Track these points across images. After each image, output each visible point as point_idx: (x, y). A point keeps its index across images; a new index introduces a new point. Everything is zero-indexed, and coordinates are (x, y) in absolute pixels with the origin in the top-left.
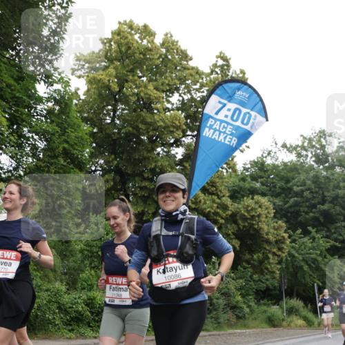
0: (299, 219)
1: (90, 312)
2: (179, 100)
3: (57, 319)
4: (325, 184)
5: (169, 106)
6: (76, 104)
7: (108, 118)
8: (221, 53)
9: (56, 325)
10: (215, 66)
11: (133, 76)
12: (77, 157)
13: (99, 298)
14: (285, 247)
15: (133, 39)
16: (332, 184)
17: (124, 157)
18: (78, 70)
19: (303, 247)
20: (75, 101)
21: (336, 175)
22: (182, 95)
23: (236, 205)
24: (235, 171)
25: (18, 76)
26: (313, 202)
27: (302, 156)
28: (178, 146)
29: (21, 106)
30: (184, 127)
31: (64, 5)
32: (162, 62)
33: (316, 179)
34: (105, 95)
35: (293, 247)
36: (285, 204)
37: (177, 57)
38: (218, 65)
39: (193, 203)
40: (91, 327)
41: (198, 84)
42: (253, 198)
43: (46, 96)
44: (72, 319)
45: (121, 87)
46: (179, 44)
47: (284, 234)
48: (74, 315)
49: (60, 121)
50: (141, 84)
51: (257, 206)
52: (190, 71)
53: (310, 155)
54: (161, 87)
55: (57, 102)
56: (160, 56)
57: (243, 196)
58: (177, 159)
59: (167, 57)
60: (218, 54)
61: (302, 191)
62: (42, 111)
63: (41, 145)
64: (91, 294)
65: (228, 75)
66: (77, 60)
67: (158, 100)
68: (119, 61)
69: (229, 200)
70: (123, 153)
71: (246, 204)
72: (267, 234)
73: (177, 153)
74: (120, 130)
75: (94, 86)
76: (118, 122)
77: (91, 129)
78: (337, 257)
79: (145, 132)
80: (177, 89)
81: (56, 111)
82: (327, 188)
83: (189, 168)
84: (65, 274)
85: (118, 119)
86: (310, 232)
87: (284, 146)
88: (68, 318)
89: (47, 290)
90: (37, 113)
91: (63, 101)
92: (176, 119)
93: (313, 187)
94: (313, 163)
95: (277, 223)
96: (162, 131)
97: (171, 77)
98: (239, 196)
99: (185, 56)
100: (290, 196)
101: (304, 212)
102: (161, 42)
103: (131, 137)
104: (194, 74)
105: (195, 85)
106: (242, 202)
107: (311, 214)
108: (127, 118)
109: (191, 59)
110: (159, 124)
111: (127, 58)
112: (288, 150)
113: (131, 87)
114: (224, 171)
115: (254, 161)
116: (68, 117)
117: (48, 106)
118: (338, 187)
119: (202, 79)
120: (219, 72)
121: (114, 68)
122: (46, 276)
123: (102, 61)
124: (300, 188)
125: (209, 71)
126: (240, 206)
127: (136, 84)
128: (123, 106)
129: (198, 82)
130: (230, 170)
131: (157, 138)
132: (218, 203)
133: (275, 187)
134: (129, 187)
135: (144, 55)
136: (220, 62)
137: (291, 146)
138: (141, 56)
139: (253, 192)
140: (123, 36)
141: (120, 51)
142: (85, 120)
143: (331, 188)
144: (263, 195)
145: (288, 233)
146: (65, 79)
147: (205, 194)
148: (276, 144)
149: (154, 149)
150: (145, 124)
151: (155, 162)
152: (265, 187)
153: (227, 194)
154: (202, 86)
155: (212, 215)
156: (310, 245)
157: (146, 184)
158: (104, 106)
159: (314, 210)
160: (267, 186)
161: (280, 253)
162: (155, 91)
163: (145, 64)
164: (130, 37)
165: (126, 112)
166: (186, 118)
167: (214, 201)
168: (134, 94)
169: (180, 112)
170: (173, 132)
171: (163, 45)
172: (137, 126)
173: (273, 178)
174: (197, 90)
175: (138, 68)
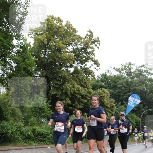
0: (120, 98)
1: (34, 135)
2: (72, 49)
3: (20, 137)
4: (130, 84)
5: (68, 51)
6: (29, 49)
7: (42, 55)
8: (89, 30)
9: (19, 140)
10: (87, 35)
11: (53, 38)
12: (29, 71)
13: (37, 129)
14: (114, 110)
15: (54, 23)
16: (133, 84)
17: (49, 71)
18: (30, 34)
19: (121, 109)
20: (29, 48)
21: (135, 81)
22: (73, 46)
23: (95, 92)
24: (94, 78)
25: (5, 36)
26: (126, 91)
27: (122, 73)
28: (71, 67)
29: (6, 49)
30: (74, 60)
31: (25, 8)
32: (65, 33)
33: (127, 82)
34: (41, 45)
35: (117, 110)
36: (114, 92)
37: (71, 31)
38: (88, 34)
39: (77, 91)
40: (34, 141)
41: (80, 42)
42: (101, 89)
43: (17, 45)
44: (26, 138)
45: (48, 42)
46: (72, 25)
47: (114, 104)
48: (27, 136)
49: (23, 55)
50: (57, 41)
51: (103, 93)
52: (77, 37)
53: (125, 72)
54: (65, 43)
55: (21, 47)
56: (65, 30)
57: (97, 89)
58: (71, 73)
59: (68, 31)
60: (88, 30)
61: (121, 87)
62: (15, 51)
63: (14, 65)
64: (34, 127)
65: (92, 39)
66: (30, 31)
67: (64, 48)
68: (48, 31)
69: (92, 90)
70: (48, 69)
71: (99, 91)
72: (107, 104)
73: (71, 70)
74: (47, 60)
75: (37, 41)
76: (47, 57)
77: (35, 59)
78: (135, 114)
79: (58, 61)
80: (71, 44)
81: (21, 51)
82: (131, 86)
83: (75, 76)
84: (24, 119)
85: (47, 55)
86: (124, 104)
87: (114, 68)
88: (24, 137)
89: (16, 126)
90: (13, 52)
91: (24, 47)
92: (71, 56)
93: (126, 85)
94: (126, 76)
95: (111, 99)
96: (65, 61)
97: (69, 39)
98: (96, 88)
99: (75, 31)
100: (116, 89)
101: (122, 95)
102: (65, 25)
103: (52, 63)
104: (78, 38)
105: (79, 42)
106: (97, 91)
107: (125, 96)
108: (51, 55)
109: (77, 32)
110: (64, 58)
111: (51, 30)
112: (116, 70)
113: (52, 43)
114: (90, 78)
115: (102, 74)
116: (26, 54)
117: (17, 49)
118: (135, 86)
119: (82, 40)
120: (88, 38)
121: (46, 34)
122: (15, 119)
123: (41, 31)
124: (120, 86)
125: (85, 37)
126: (96, 93)
127: (54, 41)
128: (49, 50)
129: (80, 41)
130: (92, 78)
131: (63, 64)
132: (87, 91)
133: (111, 85)
134: (51, 84)
135: (58, 29)
136: (89, 34)
137: (117, 69)
138: (57, 30)
139: (101, 87)
140: (49, 21)
141: (48, 27)
142: (33, 55)
143: (133, 86)
144: (106, 88)
145: (115, 104)
146: (25, 38)
147: (82, 87)
148: (111, 68)
149: (61, 68)
150: (58, 58)
151: (62, 73)
152: (106, 85)
153: (91, 88)
154: (82, 43)
155: (85, 96)
156: (124, 109)
157: (58, 82)
158: (41, 50)
159: (126, 95)
160: (107, 85)
161: (112, 112)
162: (62, 44)
163: (58, 33)
164: (52, 22)
165: (50, 52)
166: (75, 56)
167: (85, 90)
168: (53, 45)
169: (72, 53)
170: (69, 61)
171: (66, 26)
172: (55, 59)
173: (109, 81)
174: (79, 44)
175: (55, 35)
